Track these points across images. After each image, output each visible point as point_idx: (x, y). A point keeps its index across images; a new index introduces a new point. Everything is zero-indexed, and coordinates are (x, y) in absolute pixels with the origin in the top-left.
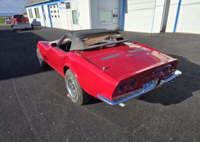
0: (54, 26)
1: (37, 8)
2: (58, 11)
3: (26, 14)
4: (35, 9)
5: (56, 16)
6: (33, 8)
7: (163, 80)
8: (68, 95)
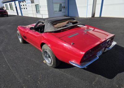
0: (23, 15)
1: (11, 3)
2: (26, 5)
3: (4, 7)
4: (10, 4)
5: (24, 8)
6: (8, 4)
7: (107, 48)
8: (44, 61)
